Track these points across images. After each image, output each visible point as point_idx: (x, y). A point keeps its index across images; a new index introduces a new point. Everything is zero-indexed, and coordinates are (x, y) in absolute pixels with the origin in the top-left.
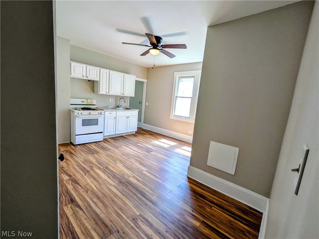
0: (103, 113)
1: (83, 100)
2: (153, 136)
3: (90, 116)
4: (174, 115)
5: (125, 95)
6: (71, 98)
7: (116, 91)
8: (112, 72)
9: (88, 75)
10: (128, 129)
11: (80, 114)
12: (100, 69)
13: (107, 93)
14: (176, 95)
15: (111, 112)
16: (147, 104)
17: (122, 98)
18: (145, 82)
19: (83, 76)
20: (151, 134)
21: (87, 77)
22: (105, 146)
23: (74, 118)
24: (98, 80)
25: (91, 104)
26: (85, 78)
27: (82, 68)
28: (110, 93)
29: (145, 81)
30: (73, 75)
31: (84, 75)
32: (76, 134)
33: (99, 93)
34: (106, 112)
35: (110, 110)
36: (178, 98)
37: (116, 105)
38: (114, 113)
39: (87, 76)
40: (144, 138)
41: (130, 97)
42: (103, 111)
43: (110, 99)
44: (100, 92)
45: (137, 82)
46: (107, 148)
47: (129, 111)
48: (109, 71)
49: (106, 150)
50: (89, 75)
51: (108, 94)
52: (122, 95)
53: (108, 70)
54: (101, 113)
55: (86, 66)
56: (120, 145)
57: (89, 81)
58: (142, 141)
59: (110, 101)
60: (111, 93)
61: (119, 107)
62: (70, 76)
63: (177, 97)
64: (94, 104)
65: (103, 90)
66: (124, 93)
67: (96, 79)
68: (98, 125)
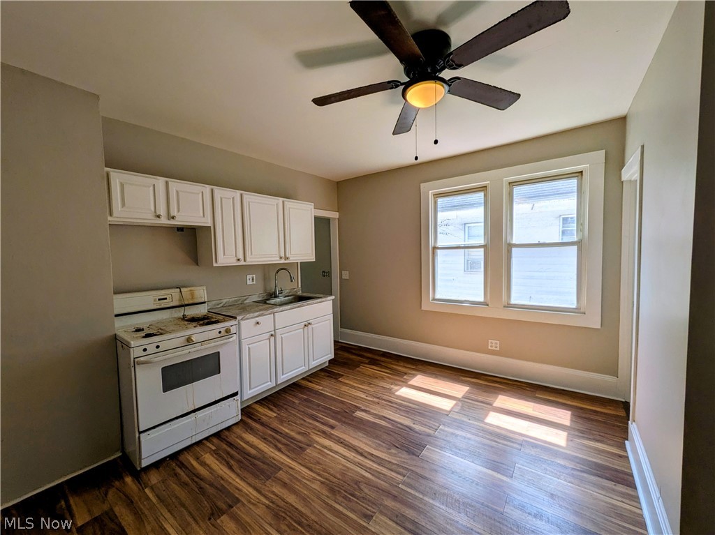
0: (233, 330)
1: (162, 294)
2: (382, 366)
3: (191, 349)
4: (434, 299)
5: (292, 259)
6: (115, 293)
7: (265, 251)
8: (249, 197)
9: (174, 212)
10: (311, 358)
11: (151, 349)
12: (212, 190)
13: (239, 260)
14: (431, 244)
15: (258, 319)
16: (346, 275)
17: (281, 268)
18: (334, 219)
19: (159, 216)
20: (373, 362)
21: (173, 218)
22: (253, 451)
23: (129, 368)
24: (209, 223)
25: (191, 302)
26: (164, 221)
27: (152, 188)
28: (248, 259)
29: (334, 215)
30: (120, 214)
31: (162, 210)
32: (141, 430)
33: (215, 265)
34: (242, 322)
35: (257, 314)
36: (439, 252)
37: (265, 290)
38: (266, 320)
39: (172, 214)
40: (363, 383)
41: (301, 263)
42: (234, 322)
43: (249, 277)
44: (216, 262)
45: (318, 220)
46: (264, 459)
47: (308, 305)
48: (241, 195)
49: (262, 472)
50: (178, 211)
51: (242, 263)
52: (283, 261)
53: (239, 192)
54: (228, 331)
55: (167, 183)
56: (303, 430)
57: (180, 229)
58: (363, 396)
59: (249, 282)
60: (252, 260)
61: (276, 296)
62: (110, 218)
63: (435, 248)
64: (203, 300)
65: (226, 253)
66: (287, 256)
67: (203, 220)
68: (219, 373)
